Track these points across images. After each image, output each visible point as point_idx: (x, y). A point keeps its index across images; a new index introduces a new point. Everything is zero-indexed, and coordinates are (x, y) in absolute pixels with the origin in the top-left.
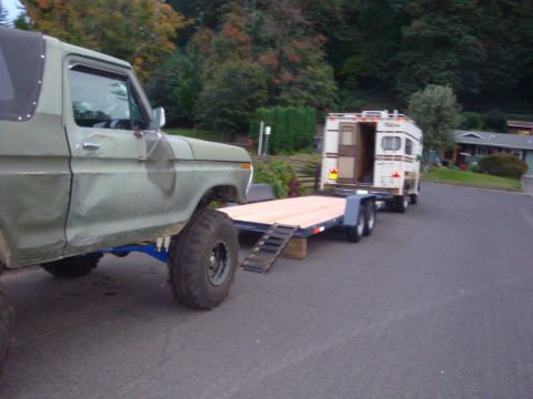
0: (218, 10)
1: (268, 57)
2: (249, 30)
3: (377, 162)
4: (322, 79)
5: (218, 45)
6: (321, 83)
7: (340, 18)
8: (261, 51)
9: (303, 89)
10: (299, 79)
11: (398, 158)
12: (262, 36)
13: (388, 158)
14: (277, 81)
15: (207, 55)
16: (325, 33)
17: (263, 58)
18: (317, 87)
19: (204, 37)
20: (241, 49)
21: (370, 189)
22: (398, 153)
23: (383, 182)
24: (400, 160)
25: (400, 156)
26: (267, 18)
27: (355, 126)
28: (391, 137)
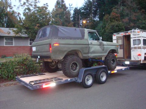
0: (112, 9)
1: (126, 20)
2: (120, 13)
3: (132, 50)
5: (110, 18)
6: (144, 25)
8: (124, 18)
11: (140, 48)
12: (124, 14)
13: (135, 48)
14: (129, 27)
15: (107, 22)
17: (123, 20)
18: (143, 26)
19: (107, 17)
20: (117, 18)
21: (130, 61)
22: (140, 46)
23: (134, 58)
24: (141, 48)
25: (140, 47)
26: (125, 8)
27: (122, 37)
28: (136, 40)
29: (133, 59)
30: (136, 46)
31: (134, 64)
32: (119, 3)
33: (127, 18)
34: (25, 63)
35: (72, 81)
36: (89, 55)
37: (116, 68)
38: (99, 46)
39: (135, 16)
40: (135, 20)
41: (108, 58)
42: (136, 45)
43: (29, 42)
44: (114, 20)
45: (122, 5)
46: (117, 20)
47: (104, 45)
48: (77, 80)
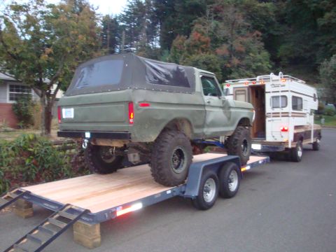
0: (191, 24)
1: (223, 50)
2: (210, 34)
3: (267, 119)
4: (260, 61)
5: (188, 46)
6: (260, 64)
7: (274, 19)
8: (218, 47)
9: (247, 69)
10: (244, 62)
11: (286, 115)
12: (218, 36)
13: (276, 115)
14: (229, 65)
15: (181, 53)
16: (263, 31)
17: (218, 50)
18: (257, 67)
19: (180, 41)
20: (203, 46)
21: (263, 143)
22: (285, 110)
23: (273, 137)
24: (288, 116)
25: (287, 113)
26: (221, 25)
27: (246, 89)
28: (278, 97)
29: (269, 138)
30: (276, 110)
31: (271, 150)
32: (208, 12)
33: (225, 47)
34: (31, 150)
35: (175, 194)
36: (205, 130)
37: (248, 159)
38: (221, 110)
39: (241, 43)
40: (241, 53)
41: (236, 138)
42: (278, 107)
43: (8, 92)
44: (196, 50)
45: (215, 18)
46: (203, 50)
47: (230, 107)
48: (184, 192)
